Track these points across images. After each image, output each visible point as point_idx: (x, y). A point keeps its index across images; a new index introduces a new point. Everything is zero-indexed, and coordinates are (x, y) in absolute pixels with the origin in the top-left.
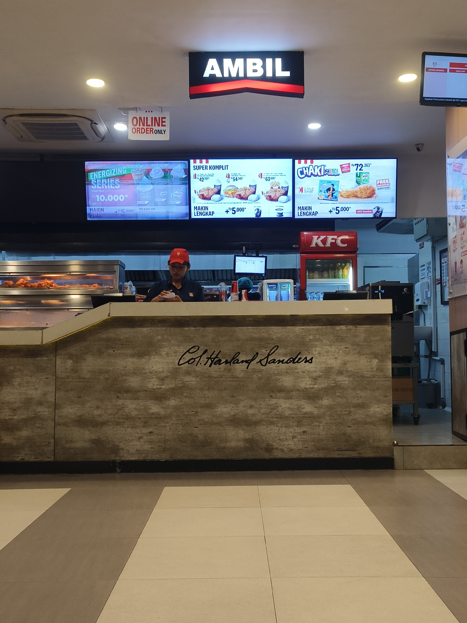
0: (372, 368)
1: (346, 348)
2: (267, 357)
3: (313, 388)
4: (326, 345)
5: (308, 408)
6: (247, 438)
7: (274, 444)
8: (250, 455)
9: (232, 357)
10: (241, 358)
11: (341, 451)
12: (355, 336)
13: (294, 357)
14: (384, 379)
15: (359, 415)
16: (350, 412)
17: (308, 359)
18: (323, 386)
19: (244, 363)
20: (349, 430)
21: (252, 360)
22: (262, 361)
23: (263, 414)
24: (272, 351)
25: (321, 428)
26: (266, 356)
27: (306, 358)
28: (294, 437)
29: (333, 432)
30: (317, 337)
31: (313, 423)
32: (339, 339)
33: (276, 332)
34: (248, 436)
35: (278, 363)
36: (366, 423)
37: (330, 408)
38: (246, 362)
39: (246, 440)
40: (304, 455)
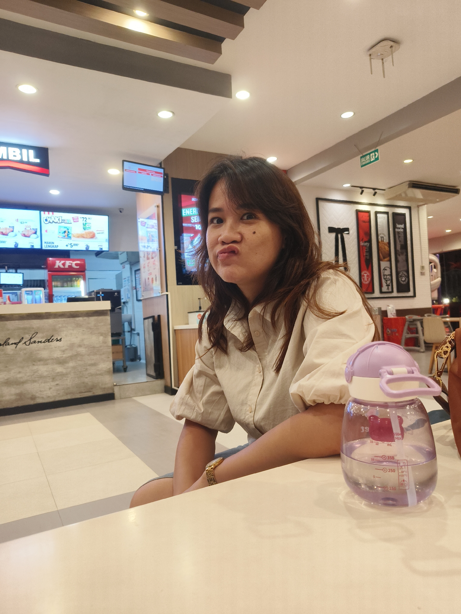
0: (99, 342)
1: (83, 331)
2: (30, 340)
3: (62, 357)
4: (70, 330)
5: (59, 369)
6: (17, 392)
7: (37, 394)
8: (21, 404)
9: (4, 341)
10: (11, 341)
11: (82, 393)
12: (89, 323)
13: (49, 339)
14: (107, 348)
15: (92, 370)
16: (87, 369)
17: (58, 339)
18: (69, 355)
19: (14, 345)
20: (86, 380)
21: (19, 342)
22: (26, 343)
23: (28, 376)
24: (33, 336)
25: (69, 381)
26: (29, 338)
27: (57, 339)
28: (50, 389)
29: (76, 382)
30: (64, 325)
31: (63, 378)
32: (79, 326)
33: (36, 323)
34: (18, 391)
35: (38, 343)
36: (97, 375)
37: (74, 368)
38: (15, 344)
39: (17, 394)
40: (58, 399)
